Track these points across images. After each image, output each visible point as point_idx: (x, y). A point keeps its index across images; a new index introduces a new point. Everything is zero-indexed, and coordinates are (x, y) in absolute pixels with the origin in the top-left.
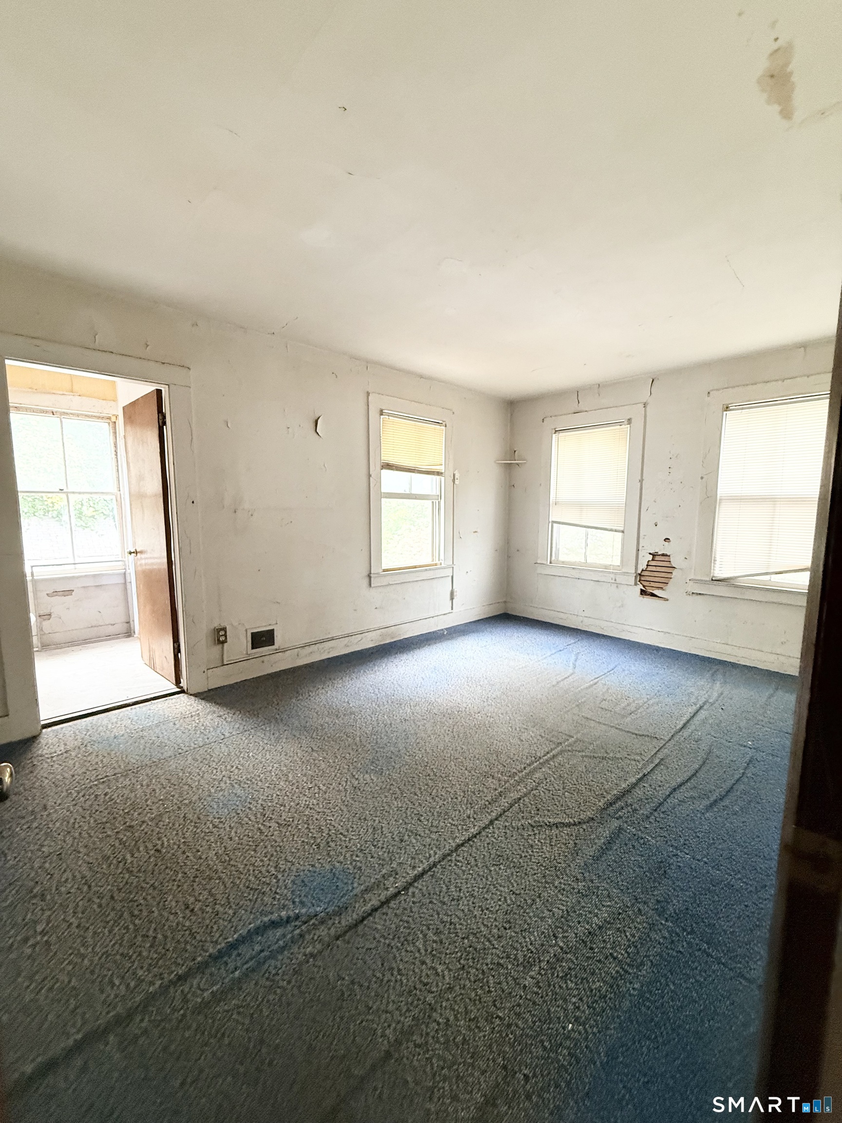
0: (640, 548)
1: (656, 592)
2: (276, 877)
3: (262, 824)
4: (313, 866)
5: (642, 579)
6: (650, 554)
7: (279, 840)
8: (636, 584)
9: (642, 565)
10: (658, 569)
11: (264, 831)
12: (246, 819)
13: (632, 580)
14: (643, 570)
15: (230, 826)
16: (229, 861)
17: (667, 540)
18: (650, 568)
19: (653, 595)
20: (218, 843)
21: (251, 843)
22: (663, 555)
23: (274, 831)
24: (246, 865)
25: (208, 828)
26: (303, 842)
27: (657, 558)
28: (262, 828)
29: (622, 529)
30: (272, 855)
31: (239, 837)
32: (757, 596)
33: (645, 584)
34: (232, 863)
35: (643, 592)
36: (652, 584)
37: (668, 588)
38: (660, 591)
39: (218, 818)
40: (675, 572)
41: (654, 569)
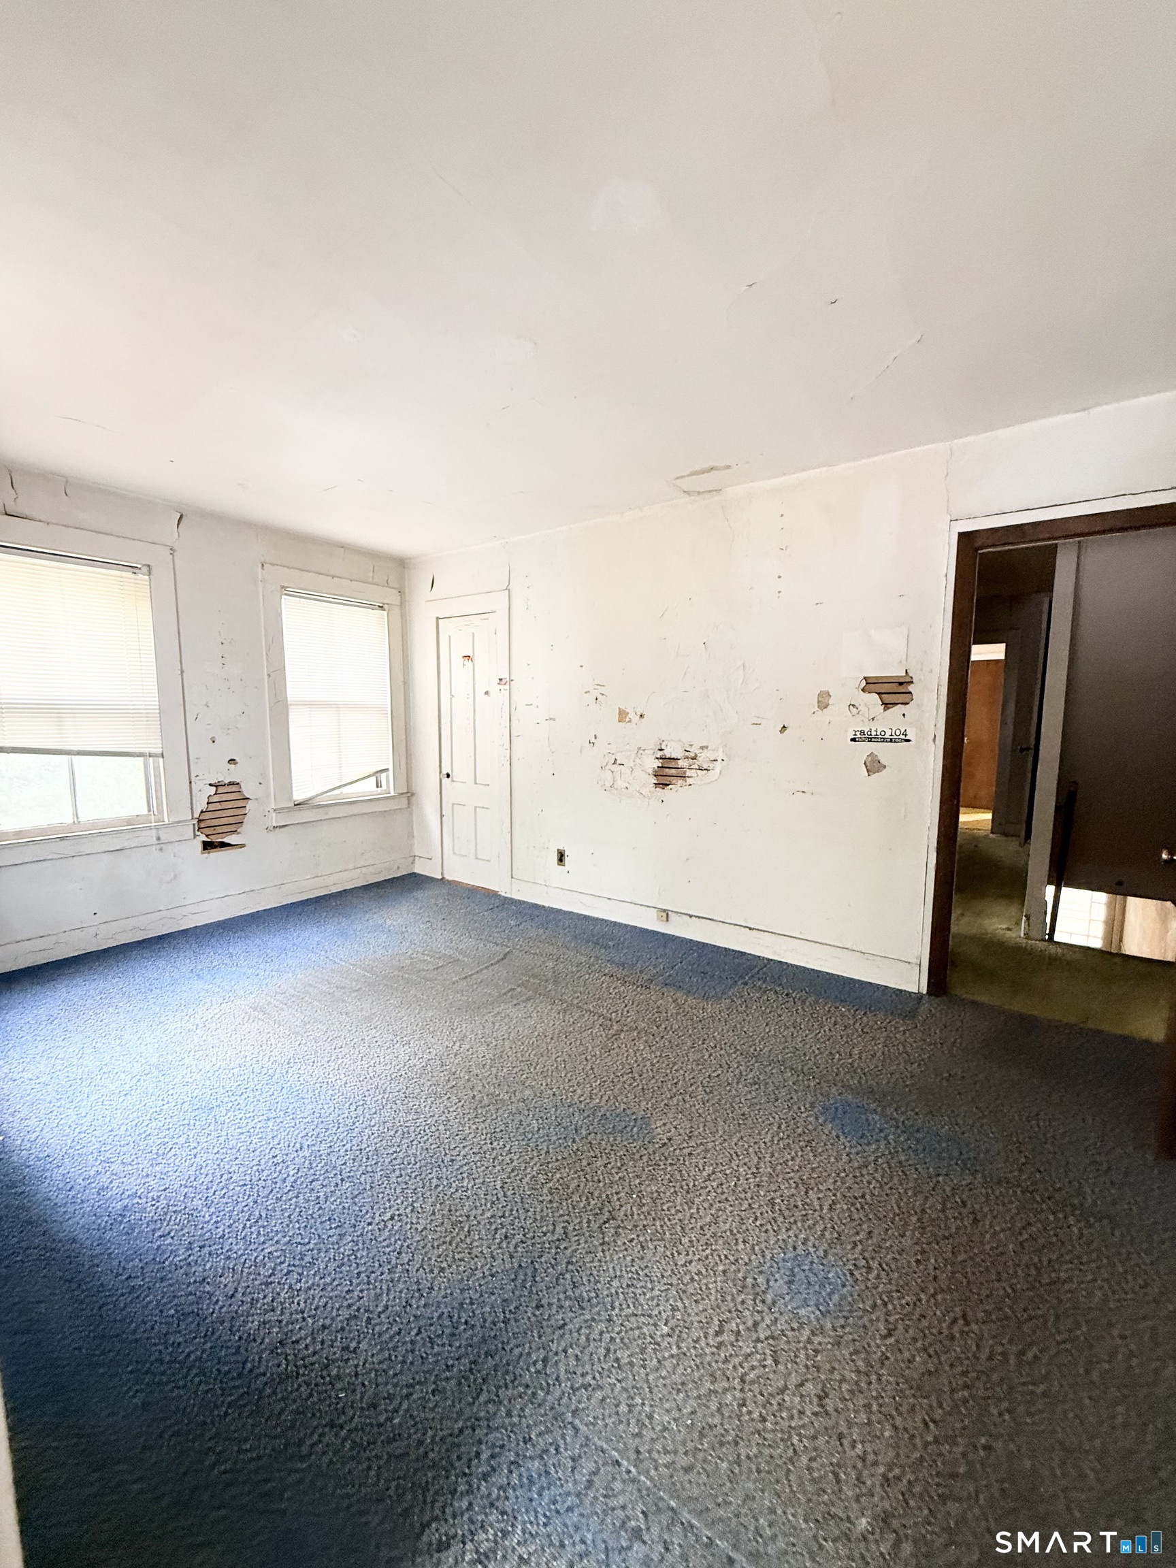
0: (193, 779)
1: (227, 840)
2: (876, 1160)
3: (822, 1209)
4: (838, 1137)
5: (202, 825)
6: (210, 785)
7: (831, 1181)
8: (195, 836)
9: (201, 805)
10: (225, 805)
11: (831, 1202)
12: (827, 1234)
13: (189, 831)
14: (202, 812)
15: (853, 1248)
16: (898, 1215)
17: (232, 761)
18: (212, 807)
19: (224, 845)
20: (888, 1244)
21: (858, 1206)
22: (230, 784)
23: (822, 1191)
24: (887, 1195)
25: (878, 1277)
26: (815, 1156)
27: (221, 790)
28: (826, 1207)
29: (160, 751)
30: (855, 1177)
31: (860, 1225)
32: (340, 812)
33: (208, 831)
34: (897, 1211)
35: (208, 846)
36: (219, 830)
37: (242, 829)
38: (234, 836)
39: (852, 1274)
40: (250, 806)
41: (218, 806)
